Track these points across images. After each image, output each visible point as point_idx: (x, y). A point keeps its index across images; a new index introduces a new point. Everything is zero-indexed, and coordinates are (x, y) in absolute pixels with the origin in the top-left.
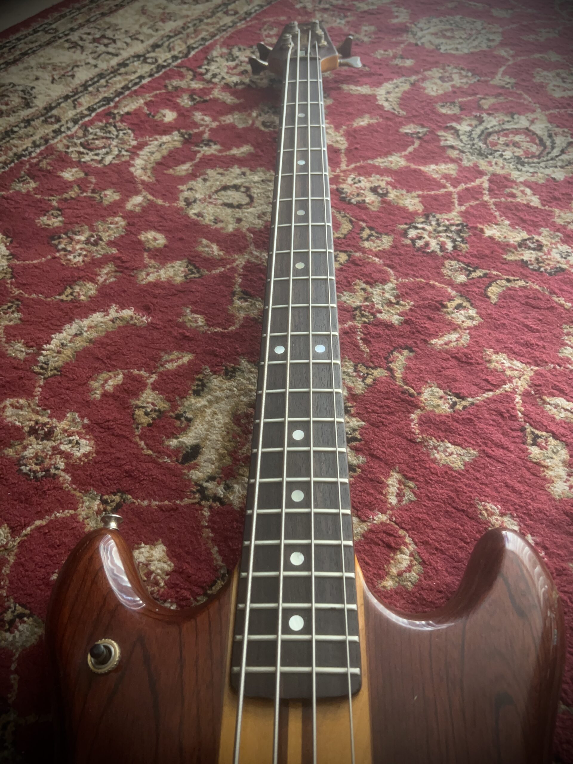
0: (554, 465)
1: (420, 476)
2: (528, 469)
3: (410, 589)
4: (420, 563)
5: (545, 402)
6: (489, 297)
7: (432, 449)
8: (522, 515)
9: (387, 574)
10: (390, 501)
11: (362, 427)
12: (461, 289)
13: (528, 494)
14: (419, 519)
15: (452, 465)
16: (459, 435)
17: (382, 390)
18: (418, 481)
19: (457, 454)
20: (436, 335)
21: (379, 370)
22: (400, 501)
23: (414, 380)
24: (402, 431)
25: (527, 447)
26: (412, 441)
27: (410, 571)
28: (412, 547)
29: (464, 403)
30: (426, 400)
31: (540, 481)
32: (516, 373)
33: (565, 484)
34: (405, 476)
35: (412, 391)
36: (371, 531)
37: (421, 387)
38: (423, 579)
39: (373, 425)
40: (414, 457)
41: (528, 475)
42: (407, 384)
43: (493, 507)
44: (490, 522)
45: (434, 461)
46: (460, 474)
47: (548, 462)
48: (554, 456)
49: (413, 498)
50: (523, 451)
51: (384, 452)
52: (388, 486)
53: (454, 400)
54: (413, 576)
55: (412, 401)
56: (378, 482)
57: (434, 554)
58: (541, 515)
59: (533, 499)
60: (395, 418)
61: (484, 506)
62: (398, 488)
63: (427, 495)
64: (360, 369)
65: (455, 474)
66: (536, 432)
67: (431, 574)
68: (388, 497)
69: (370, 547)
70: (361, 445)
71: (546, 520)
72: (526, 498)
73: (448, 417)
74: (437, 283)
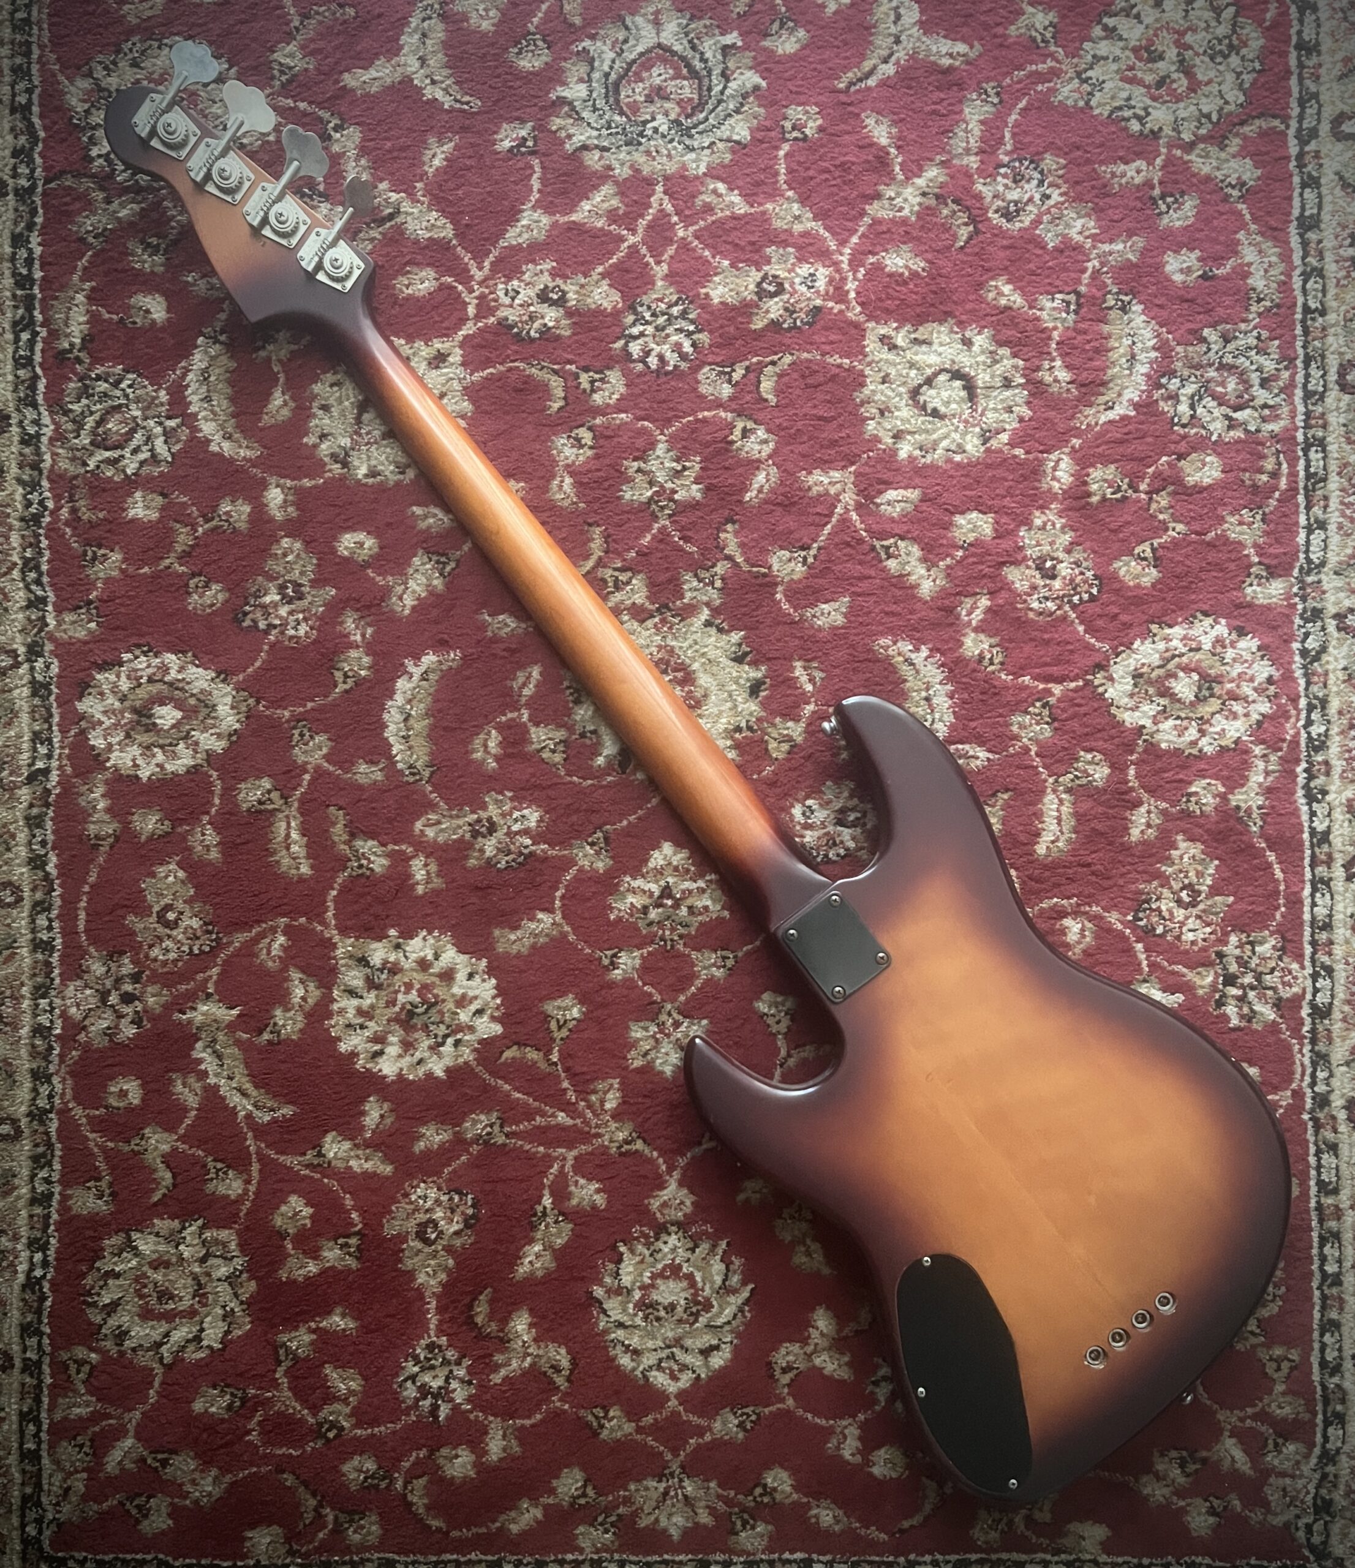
0: (913, 568)
1: (816, 651)
2: (894, 586)
5: (878, 505)
6: (766, 400)
7: (812, 619)
8: (910, 633)
10: (807, 689)
11: (745, 638)
12: (734, 406)
13: (906, 610)
15: (835, 624)
16: (827, 590)
17: (736, 586)
18: (819, 657)
19: (834, 610)
20: (745, 489)
21: (719, 564)
22: (814, 684)
23: (756, 557)
24: (779, 618)
25: (885, 564)
26: (793, 623)
29: (813, 552)
30: (779, 572)
31: (910, 592)
32: (838, 486)
33: (929, 581)
34: (806, 660)
35: (762, 570)
36: (809, 725)
37: (767, 561)
39: (752, 629)
40: (802, 637)
41: (899, 593)
42: (754, 566)
43: (885, 640)
45: (820, 630)
46: (845, 628)
47: (908, 569)
48: (909, 559)
49: (823, 675)
50: (884, 570)
51: (777, 650)
52: (798, 678)
53: (802, 555)
55: (769, 581)
58: (924, 623)
59: (911, 613)
60: (765, 609)
61: (878, 645)
62: (807, 675)
63: (832, 666)
64: (703, 576)
65: (842, 631)
66: (885, 543)
68: (804, 687)
70: (755, 655)
71: (929, 625)
72: (906, 615)
73: (807, 577)
74: (706, 413)
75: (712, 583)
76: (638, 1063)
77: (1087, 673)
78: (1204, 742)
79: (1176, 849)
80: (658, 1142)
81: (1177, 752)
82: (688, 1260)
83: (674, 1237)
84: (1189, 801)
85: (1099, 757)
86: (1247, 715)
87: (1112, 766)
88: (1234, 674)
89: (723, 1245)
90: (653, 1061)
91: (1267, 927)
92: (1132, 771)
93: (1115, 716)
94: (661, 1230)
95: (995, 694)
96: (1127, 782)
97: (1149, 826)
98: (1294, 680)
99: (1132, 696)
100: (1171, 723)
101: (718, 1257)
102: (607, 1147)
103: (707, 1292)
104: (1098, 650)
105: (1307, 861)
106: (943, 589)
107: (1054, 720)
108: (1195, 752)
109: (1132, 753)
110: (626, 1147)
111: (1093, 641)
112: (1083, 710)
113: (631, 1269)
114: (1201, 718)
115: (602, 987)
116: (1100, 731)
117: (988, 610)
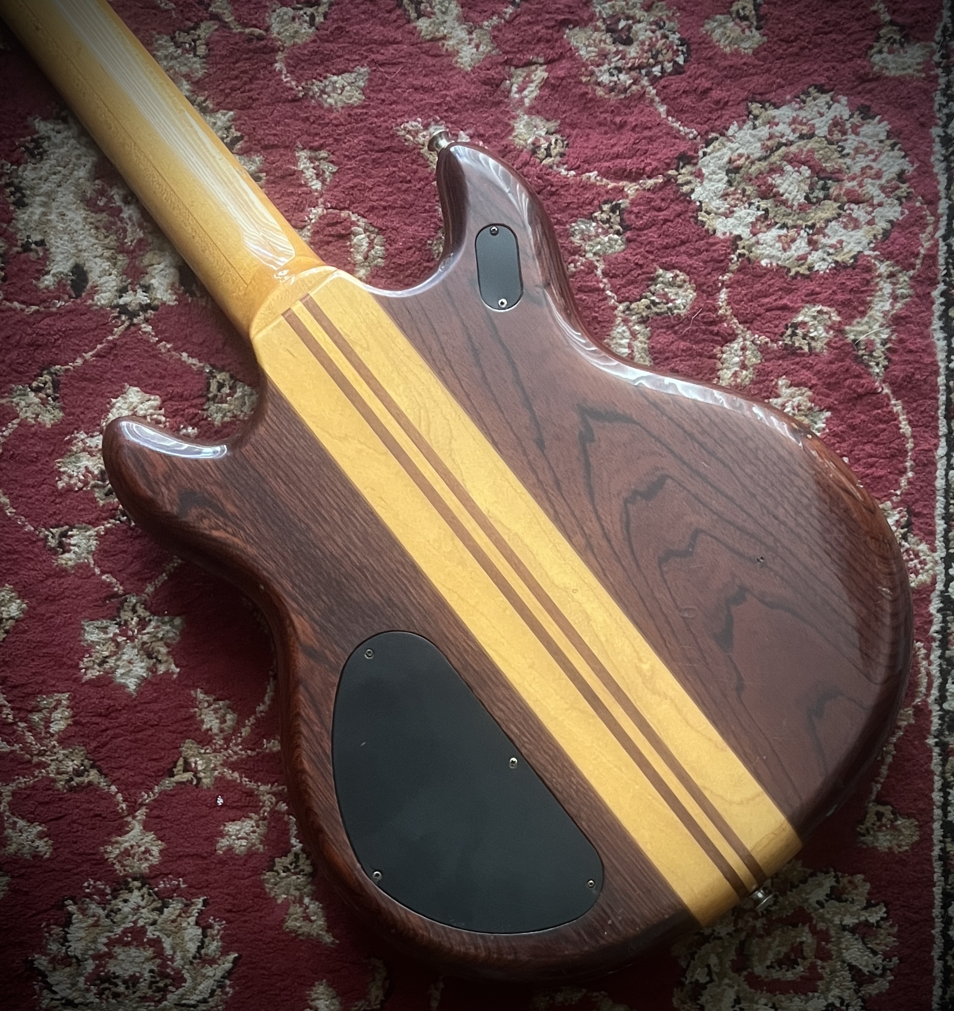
0: (450, 30)
1: (326, 137)
2: (426, 53)
3: (383, 265)
4: (378, 234)
7: (320, 96)
8: (445, 114)
9: (355, 265)
10: (314, 187)
11: (234, 120)
13: (440, 84)
14: (352, 188)
15: (351, 102)
16: (339, 57)
17: (224, 52)
18: (328, 145)
19: (349, 84)
21: (203, 25)
22: (323, 182)
23: (250, 14)
24: (278, 95)
25: (414, 24)
26: (295, 100)
27: (373, 248)
28: (362, 222)
30: (279, 34)
31: (446, 60)
33: (470, 46)
34: (313, 149)
35: (257, 31)
36: (315, 233)
37: (264, 19)
38: (388, 247)
39: (243, 108)
40: (307, 119)
41: (430, 61)
42: (246, 25)
43: (414, 123)
44: (419, 144)
45: (331, 109)
46: (363, 107)
47: (443, 31)
48: (446, 18)
49: (335, 169)
50: (413, 32)
51: (275, 135)
52: (302, 172)
53: (308, 13)
54: (379, 249)
55: (265, 46)
56: (291, 175)
57: (386, 214)
58: (463, 101)
59: (447, 88)
60: (261, 82)
61: (405, 129)
62: (313, 168)
63: (345, 156)
64: (181, 40)
65: (359, 111)
67: (393, 237)
68: (310, 184)
69: (325, 250)
70: (246, 142)
71: (470, 103)
72: (441, 90)
73: (314, 41)
75: (194, 49)
76: (94, 673)
77: (668, 166)
78: (815, 256)
79: (778, 396)
80: (117, 774)
81: (781, 271)
82: (154, 923)
83: (136, 893)
84: (794, 334)
85: (682, 276)
86: (870, 223)
87: (699, 288)
88: (856, 169)
89: (199, 903)
90: (113, 670)
91: (889, 497)
92: (723, 295)
93: (703, 223)
94: (120, 885)
95: (553, 194)
96: (716, 309)
97: (744, 367)
98: (933, 176)
99: (725, 196)
100: (774, 232)
101: (192, 920)
102: (54, 781)
103: (178, 963)
104: (683, 138)
105: (941, 412)
106: (488, 56)
107: (626, 228)
108: (803, 270)
109: (724, 271)
110: (77, 780)
111: (677, 125)
112: (662, 215)
113: (82, 934)
114: (812, 227)
115: (48, 576)
116: (683, 243)
117: (545, 84)
